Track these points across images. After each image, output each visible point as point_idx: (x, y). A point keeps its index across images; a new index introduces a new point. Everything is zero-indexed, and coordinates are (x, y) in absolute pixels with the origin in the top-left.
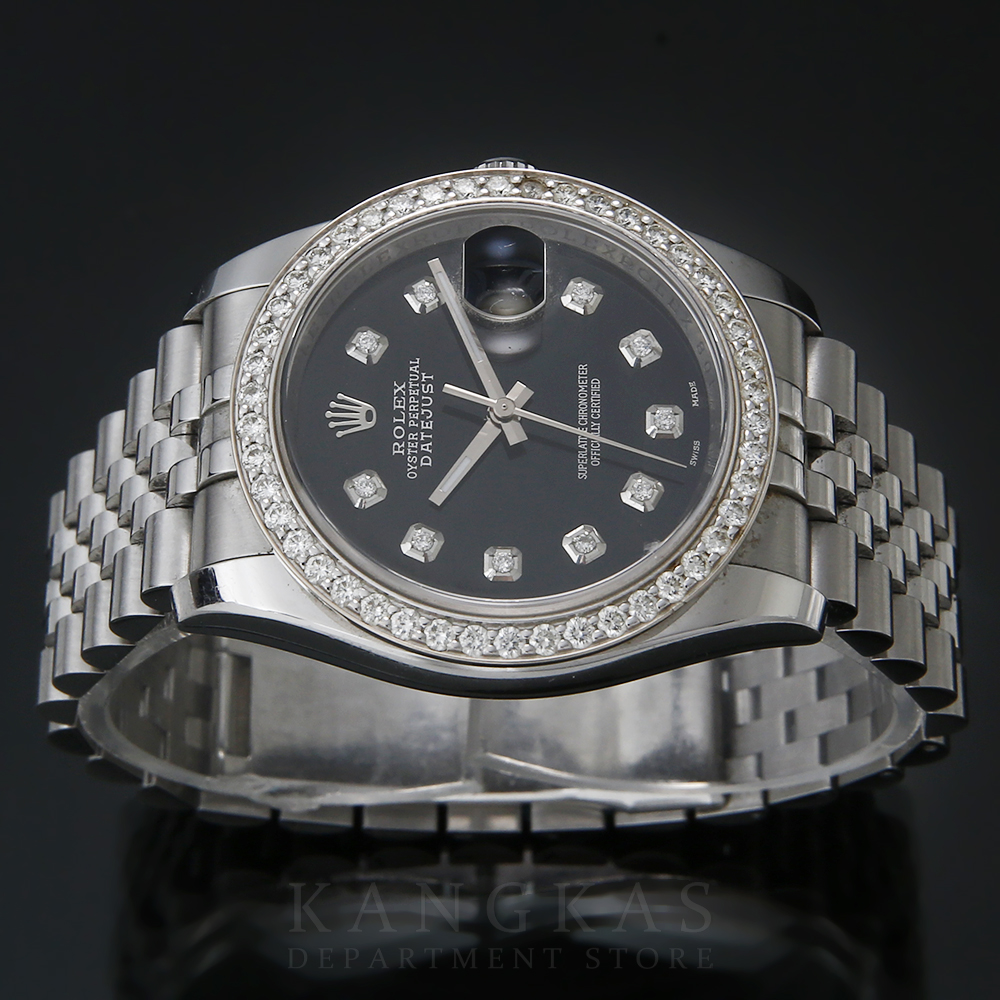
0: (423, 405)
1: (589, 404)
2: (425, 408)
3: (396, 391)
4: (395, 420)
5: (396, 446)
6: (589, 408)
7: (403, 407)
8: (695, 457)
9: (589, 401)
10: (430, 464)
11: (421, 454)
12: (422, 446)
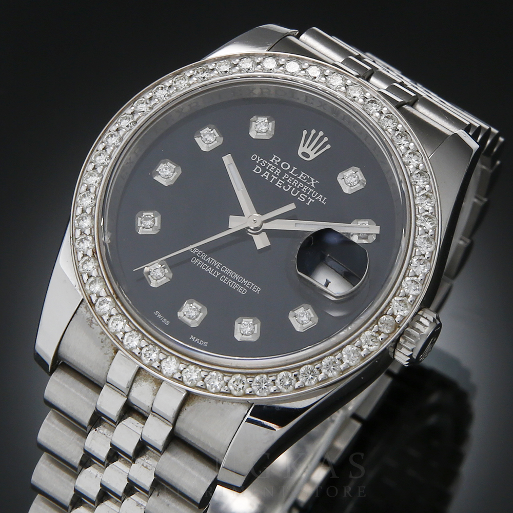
0: (294, 189)
1: (232, 279)
2: (291, 189)
3: (312, 179)
4: (294, 168)
6: (230, 278)
7: (300, 178)
8: (159, 316)
9: (235, 280)
10: (254, 171)
11: (264, 170)
12: (269, 174)
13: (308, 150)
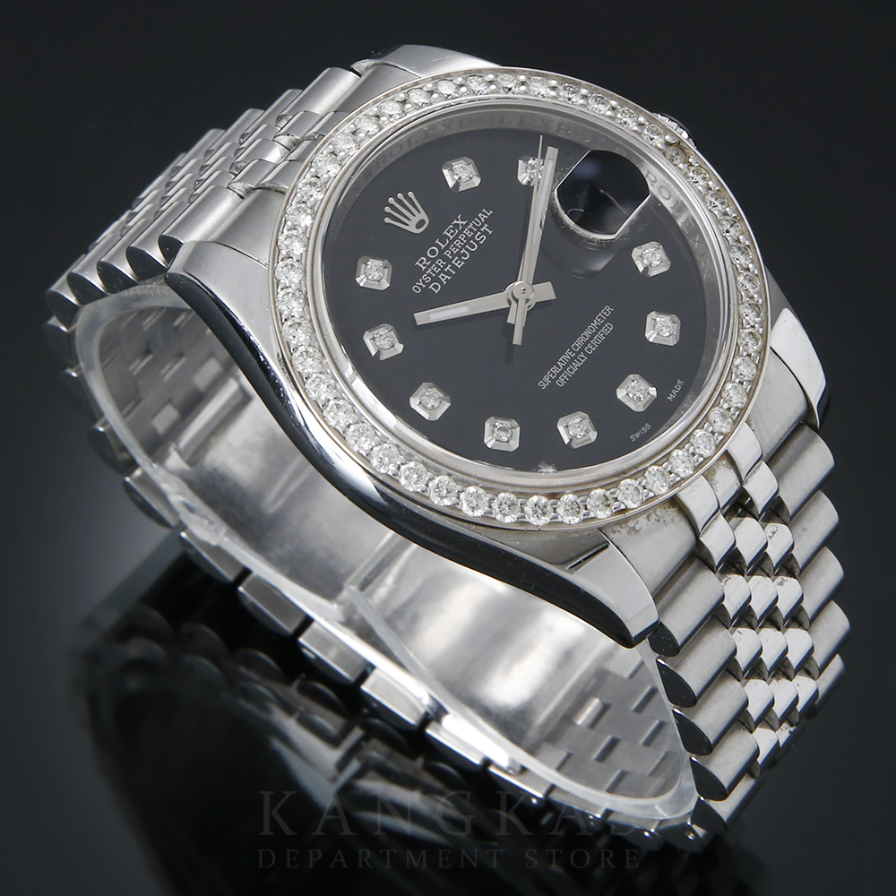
0: (467, 246)
2: (467, 249)
3: (455, 222)
5: (423, 260)
6: (589, 342)
7: (451, 237)
8: (638, 435)
9: (592, 337)
10: (437, 291)
11: (436, 279)
12: (442, 274)
13: (414, 220)
